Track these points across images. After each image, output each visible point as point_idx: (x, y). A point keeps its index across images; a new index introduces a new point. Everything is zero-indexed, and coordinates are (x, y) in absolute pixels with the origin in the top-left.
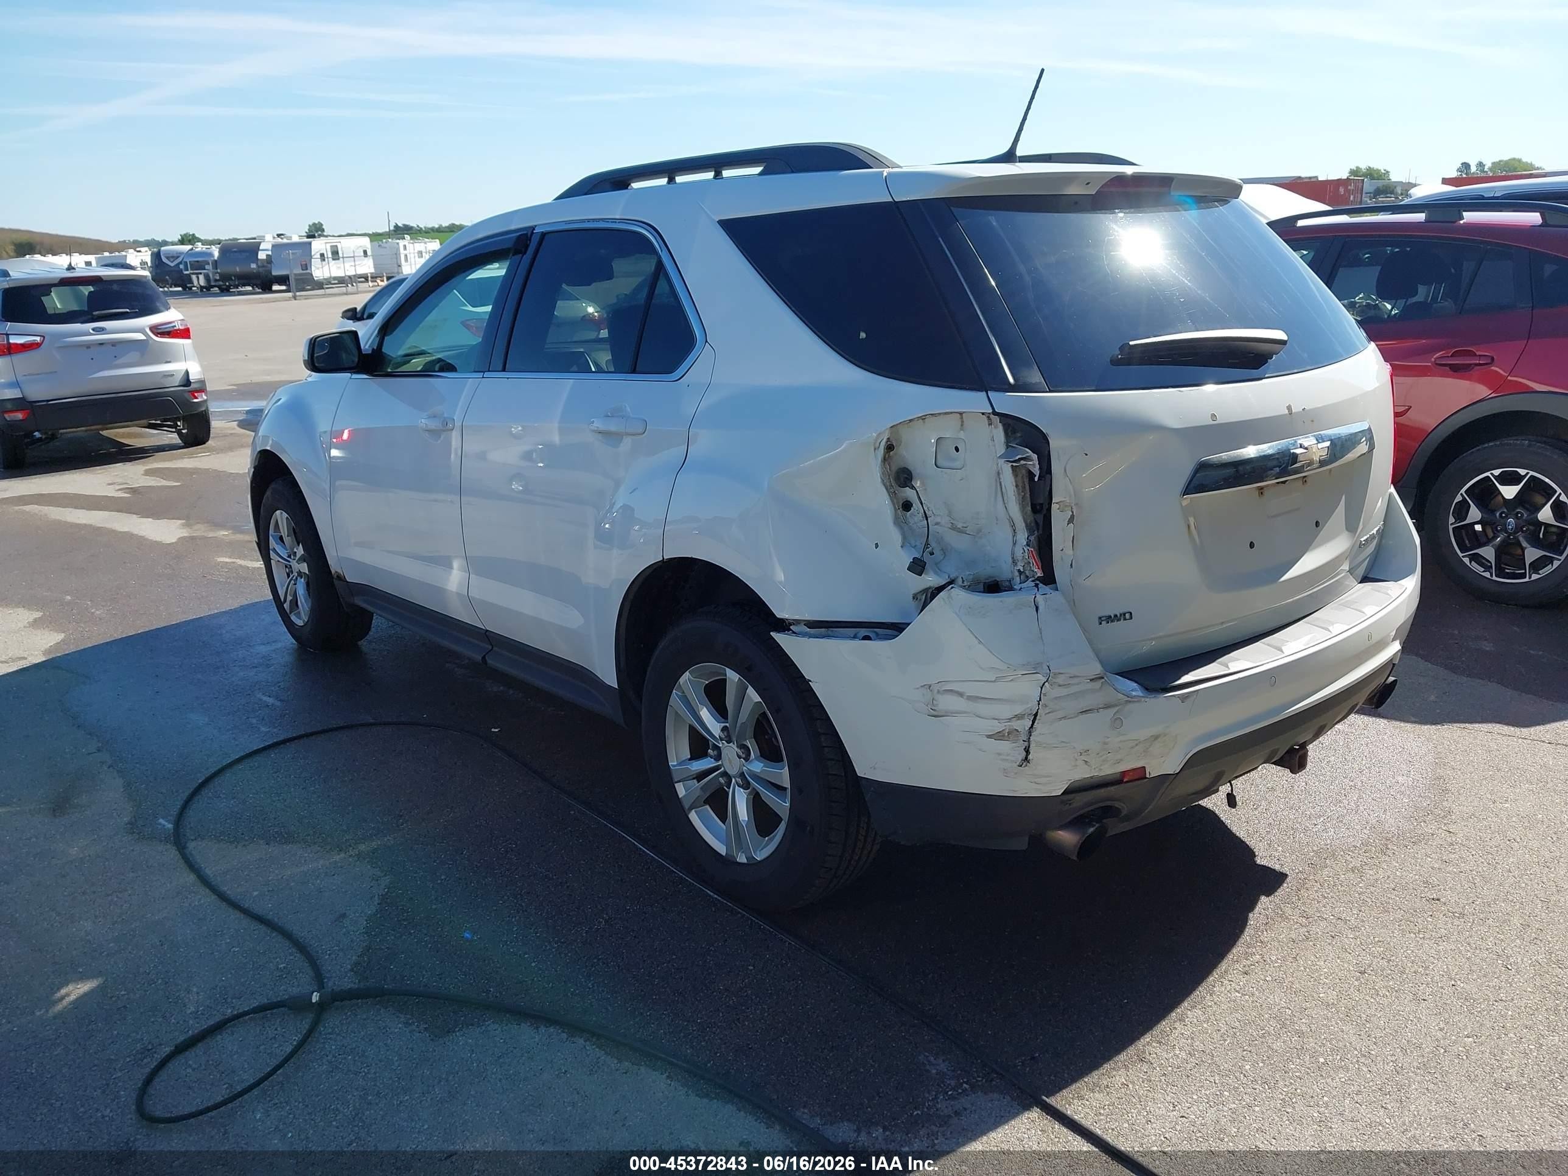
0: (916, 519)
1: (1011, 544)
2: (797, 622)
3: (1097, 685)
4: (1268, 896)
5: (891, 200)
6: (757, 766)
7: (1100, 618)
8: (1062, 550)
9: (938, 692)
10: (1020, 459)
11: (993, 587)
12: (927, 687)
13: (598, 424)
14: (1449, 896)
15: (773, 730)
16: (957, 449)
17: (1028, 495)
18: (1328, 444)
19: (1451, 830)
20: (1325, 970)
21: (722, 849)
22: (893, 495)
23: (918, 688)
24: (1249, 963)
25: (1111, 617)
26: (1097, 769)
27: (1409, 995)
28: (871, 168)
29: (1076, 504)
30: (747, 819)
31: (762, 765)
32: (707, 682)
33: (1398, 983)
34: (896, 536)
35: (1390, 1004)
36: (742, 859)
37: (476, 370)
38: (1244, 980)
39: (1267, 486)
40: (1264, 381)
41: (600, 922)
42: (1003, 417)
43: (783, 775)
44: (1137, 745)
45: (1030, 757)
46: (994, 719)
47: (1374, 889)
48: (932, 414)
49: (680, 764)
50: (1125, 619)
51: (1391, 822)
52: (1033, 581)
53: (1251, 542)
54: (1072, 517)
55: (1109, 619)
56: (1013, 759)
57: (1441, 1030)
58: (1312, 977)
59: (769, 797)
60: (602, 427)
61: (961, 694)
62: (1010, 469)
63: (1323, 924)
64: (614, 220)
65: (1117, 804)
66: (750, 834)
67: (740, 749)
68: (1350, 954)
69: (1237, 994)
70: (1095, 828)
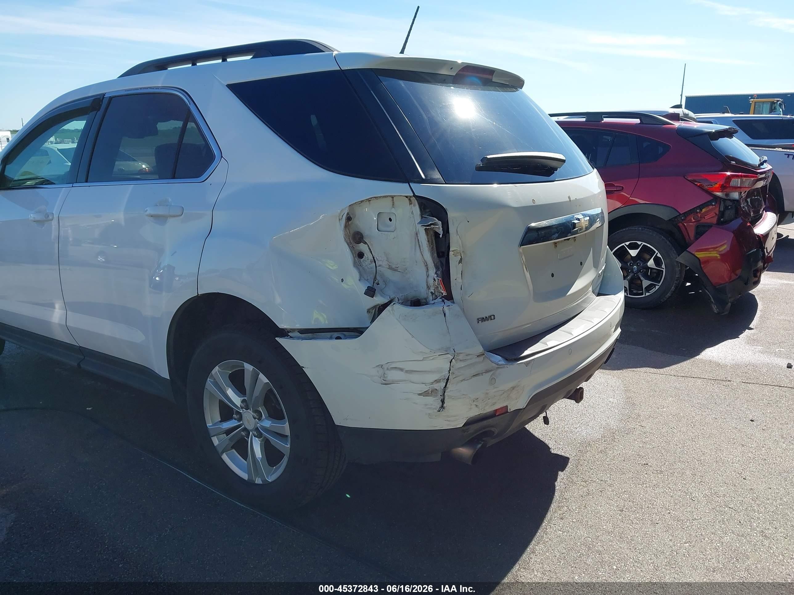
0: (367, 263)
1: (426, 277)
2: (293, 330)
3: (481, 358)
4: (562, 471)
5: (340, 69)
6: (267, 423)
7: (478, 319)
8: (456, 279)
9: (388, 369)
10: (431, 224)
11: (417, 303)
12: (380, 366)
13: (150, 211)
14: (651, 462)
15: (278, 400)
16: (390, 220)
17: (435, 247)
18: (588, 218)
19: (642, 425)
20: (602, 512)
21: (245, 476)
22: (352, 248)
23: (374, 368)
24: (561, 512)
25: (484, 318)
26: (482, 410)
27: (648, 522)
28: (324, 52)
29: (463, 252)
30: (261, 457)
31: (271, 422)
32: (230, 372)
33: (641, 515)
34: (355, 273)
35: (641, 528)
36: (258, 481)
37: (67, 183)
38: (561, 523)
39: (558, 242)
40: (555, 182)
41: (166, 531)
42: (418, 198)
43: (286, 428)
44: (503, 393)
45: (445, 405)
46: (423, 383)
47: (615, 461)
48: (375, 197)
49: (213, 425)
50: (491, 319)
51: (614, 424)
52: (440, 298)
53: (552, 274)
54: (461, 259)
55: (483, 320)
56: (434, 407)
57: (671, 540)
58: (597, 517)
59: (275, 441)
60: (152, 213)
61: (401, 370)
62: (424, 231)
63: (594, 484)
64: (157, 88)
65: (493, 429)
66: (263, 466)
67: (255, 413)
68: (612, 500)
69: (560, 532)
70: (481, 444)
